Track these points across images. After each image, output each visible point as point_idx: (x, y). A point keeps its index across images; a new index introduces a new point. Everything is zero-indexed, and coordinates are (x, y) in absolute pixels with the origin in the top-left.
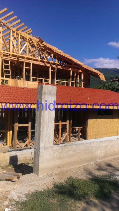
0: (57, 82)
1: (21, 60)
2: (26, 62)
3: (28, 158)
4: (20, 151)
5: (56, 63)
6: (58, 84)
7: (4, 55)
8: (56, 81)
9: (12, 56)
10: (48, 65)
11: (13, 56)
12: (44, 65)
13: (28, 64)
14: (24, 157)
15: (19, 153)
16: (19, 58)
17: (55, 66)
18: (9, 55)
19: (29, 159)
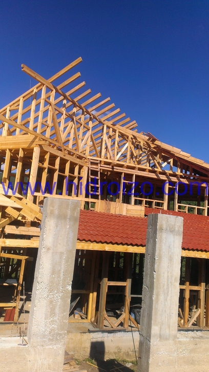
0: (180, 207)
1: (117, 169)
2: (125, 173)
3: (123, 350)
4: (109, 335)
5: (177, 173)
6: (180, 211)
7: (92, 163)
8: (177, 205)
9: (104, 164)
10: (163, 177)
11: (106, 163)
12: (156, 177)
13: (129, 177)
14: (117, 347)
15: (108, 337)
16: (115, 167)
17: (175, 178)
18: (99, 162)
19: (124, 353)
